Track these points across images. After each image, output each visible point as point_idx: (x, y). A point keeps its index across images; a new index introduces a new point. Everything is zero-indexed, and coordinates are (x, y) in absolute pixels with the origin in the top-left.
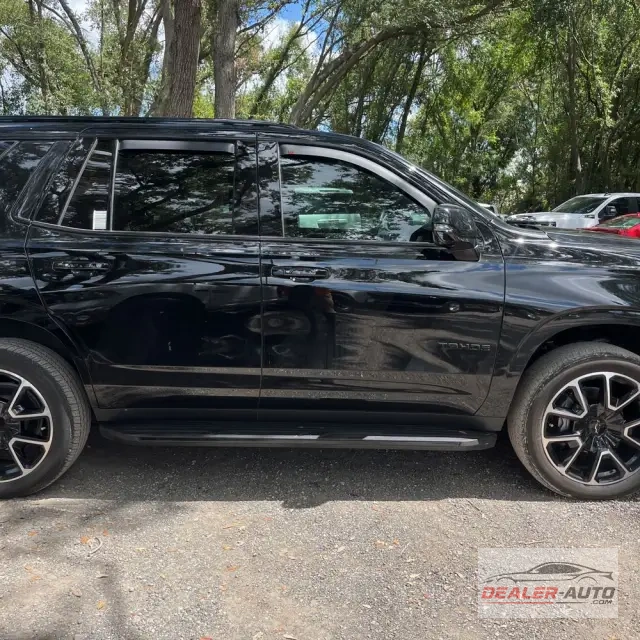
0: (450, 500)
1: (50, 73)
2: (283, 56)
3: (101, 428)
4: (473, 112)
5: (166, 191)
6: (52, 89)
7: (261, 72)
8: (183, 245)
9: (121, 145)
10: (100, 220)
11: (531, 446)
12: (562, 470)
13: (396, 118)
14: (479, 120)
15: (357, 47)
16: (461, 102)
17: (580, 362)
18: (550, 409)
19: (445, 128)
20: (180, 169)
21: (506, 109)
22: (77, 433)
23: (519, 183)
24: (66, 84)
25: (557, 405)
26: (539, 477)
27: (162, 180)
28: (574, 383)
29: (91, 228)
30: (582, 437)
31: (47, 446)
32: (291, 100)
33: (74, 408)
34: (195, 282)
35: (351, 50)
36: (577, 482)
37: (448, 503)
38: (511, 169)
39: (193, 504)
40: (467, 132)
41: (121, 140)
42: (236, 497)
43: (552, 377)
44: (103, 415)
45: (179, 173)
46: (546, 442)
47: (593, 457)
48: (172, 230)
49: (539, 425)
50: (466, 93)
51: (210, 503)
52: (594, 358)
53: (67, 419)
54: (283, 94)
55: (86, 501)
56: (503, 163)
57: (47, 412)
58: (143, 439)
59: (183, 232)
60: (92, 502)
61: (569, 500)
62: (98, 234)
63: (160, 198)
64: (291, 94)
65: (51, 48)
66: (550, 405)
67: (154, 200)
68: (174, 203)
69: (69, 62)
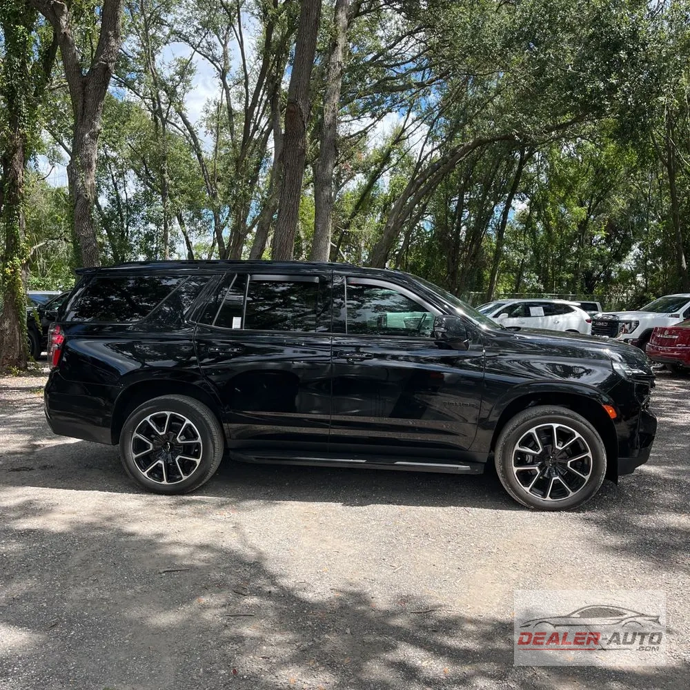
0: (452, 507)
1: (170, 182)
2: (385, 158)
3: (231, 453)
4: (576, 209)
5: (272, 303)
6: (171, 197)
7: (364, 172)
8: (285, 338)
9: (251, 278)
10: (237, 323)
11: (506, 471)
12: (527, 489)
13: (498, 215)
14: (584, 216)
15: (454, 152)
16: (564, 198)
17: (536, 416)
18: (517, 447)
19: (551, 222)
20: (285, 288)
21: (619, 202)
22: (216, 455)
23: (639, 278)
24: (183, 192)
25: (522, 445)
26: (512, 494)
27: (270, 296)
28: (533, 430)
29: (231, 327)
30: (540, 467)
31: (198, 461)
32: (394, 198)
33: (216, 438)
34: (293, 361)
35: (448, 156)
36: (537, 497)
37: (450, 509)
38: (629, 263)
39: (285, 502)
40: (574, 227)
41: (251, 274)
42: (314, 500)
43: (517, 426)
44: (232, 443)
45: (283, 291)
46: (515, 469)
47: (547, 481)
48: (276, 328)
49: (511, 458)
50: (569, 190)
51: (296, 502)
52: (546, 414)
53: (211, 445)
54: (386, 191)
55: (220, 498)
56: (618, 257)
57: (199, 440)
58: (257, 458)
59: (285, 330)
60: (223, 499)
61: (533, 510)
62: (236, 331)
63: (267, 308)
64: (393, 191)
65: (172, 161)
66: (517, 444)
67: (263, 309)
68: (278, 310)
69: (187, 172)
